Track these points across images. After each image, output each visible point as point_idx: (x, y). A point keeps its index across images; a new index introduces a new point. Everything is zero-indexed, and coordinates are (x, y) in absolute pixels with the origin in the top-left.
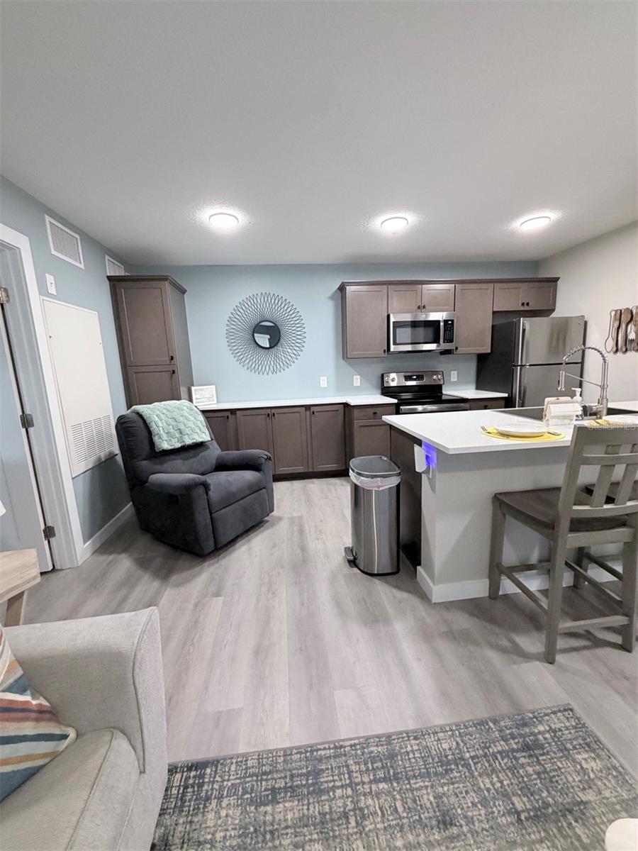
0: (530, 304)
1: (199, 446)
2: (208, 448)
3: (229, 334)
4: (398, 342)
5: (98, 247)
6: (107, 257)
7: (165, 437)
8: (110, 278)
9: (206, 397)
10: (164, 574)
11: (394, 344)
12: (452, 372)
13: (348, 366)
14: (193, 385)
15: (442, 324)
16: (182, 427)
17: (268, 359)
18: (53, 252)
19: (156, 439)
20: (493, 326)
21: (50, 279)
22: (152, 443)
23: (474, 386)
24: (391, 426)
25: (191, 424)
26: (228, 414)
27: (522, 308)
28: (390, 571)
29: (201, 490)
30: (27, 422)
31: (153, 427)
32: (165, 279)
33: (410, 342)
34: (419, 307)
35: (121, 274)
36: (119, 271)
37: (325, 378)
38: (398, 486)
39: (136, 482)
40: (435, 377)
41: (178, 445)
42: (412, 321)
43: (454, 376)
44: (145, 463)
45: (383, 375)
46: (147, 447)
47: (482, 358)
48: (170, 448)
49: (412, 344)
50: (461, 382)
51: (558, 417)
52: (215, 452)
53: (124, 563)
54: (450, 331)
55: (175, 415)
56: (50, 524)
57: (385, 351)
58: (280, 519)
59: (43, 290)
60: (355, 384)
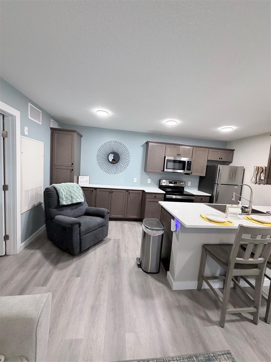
0: (222, 159)
1: (79, 204)
2: (83, 205)
3: (98, 156)
4: (168, 167)
5: (48, 116)
6: (51, 120)
7: (65, 199)
8: (51, 128)
9: (85, 181)
10: (55, 262)
11: (166, 169)
12: (189, 182)
13: (146, 175)
14: (80, 175)
15: (186, 162)
16: (73, 195)
17: (113, 167)
18: (30, 118)
19: (61, 200)
20: (207, 166)
21: (26, 128)
22: (58, 202)
23: (197, 189)
24: (162, 206)
25: (76, 194)
26: (93, 189)
27: (219, 160)
28: (155, 272)
29: (77, 226)
30: (5, 188)
31: (60, 195)
32: (74, 131)
33: (172, 168)
34: (178, 155)
35: (56, 128)
36: (56, 126)
37: (136, 178)
38: (163, 235)
39: (49, 219)
40: (181, 183)
41: (70, 203)
42: (174, 160)
43: (189, 184)
44: (54, 210)
45: (160, 180)
46: (56, 203)
47: (201, 178)
48: (66, 204)
49: (173, 169)
50: (192, 187)
51: (232, 213)
52: (86, 207)
53: (38, 255)
54: (189, 166)
55: (71, 190)
56: (7, 234)
57: (162, 171)
58: (110, 239)
59: (22, 133)
60: (148, 183)
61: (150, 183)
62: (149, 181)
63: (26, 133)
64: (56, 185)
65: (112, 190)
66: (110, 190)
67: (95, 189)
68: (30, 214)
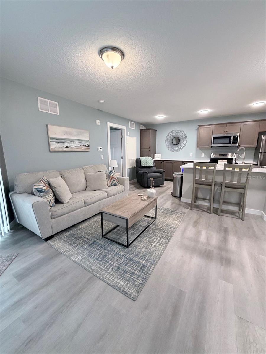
1: (151, 167)
2: (153, 168)
3: (166, 141)
5: (138, 124)
6: (140, 125)
7: (143, 164)
8: (140, 130)
9: (158, 157)
11: (213, 144)
13: (200, 150)
14: (156, 154)
15: (232, 137)
16: (147, 162)
17: (176, 147)
18: (130, 128)
19: (141, 164)
20: (258, 138)
22: (141, 165)
25: (150, 162)
29: (146, 174)
30: (122, 158)
31: (141, 161)
32: (150, 129)
34: (225, 132)
35: (142, 129)
36: (142, 127)
37: (192, 154)
39: (137, 172)
41: (146, 166)
44: (139, 168)
45: (211, 154)
46: (140, 165)
48: (144, 166)
49: (220, 144)
50: (246, 158)
52: (155, 169)
53: (133, 186)
54: (236, 140)
55: (147, 160)
57: (210, 146)
58: (164, 187)
59: (127, 135)
60: (202, 156)
61: (203, 156)
62: (203, 155)
63: (129, 135)
64: (141, 158)
65: (173, 162)
66: (172, 162)
67: (163, 161)
68: (131, 170)
